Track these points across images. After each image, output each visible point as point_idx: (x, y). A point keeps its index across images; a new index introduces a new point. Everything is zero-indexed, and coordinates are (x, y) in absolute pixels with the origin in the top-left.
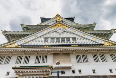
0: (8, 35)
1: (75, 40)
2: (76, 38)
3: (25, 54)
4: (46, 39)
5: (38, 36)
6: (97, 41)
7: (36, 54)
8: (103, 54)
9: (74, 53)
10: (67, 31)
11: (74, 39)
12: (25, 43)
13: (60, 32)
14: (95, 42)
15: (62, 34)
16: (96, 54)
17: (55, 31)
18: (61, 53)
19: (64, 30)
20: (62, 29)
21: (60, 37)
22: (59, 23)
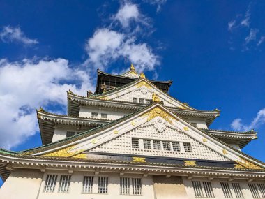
1: (190, 150)
4: (135, 141)
5: (120, 133)
6: (227, 155)
9: (190, 177)
10: (173, 127)
11: (187, 146)
13: (161, 129)
14: (224, 157)
15: (164, 133)
17: (149, 123)
19: (168, 124)
20: (163, 120)
21: (161, 138)
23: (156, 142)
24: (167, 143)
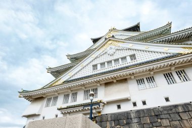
1: (135, 58)
2: (136, 55)
4: (95, 66)
5: (84, 65)
7: (83, 88)
8: (182, 69)
9: (132, 77)
11: (133, 57)
12: (71, 78)
13: (112, 53)
14: (167, 53)
15: (114, 55)
16: (169, 72)
17: (104, 52)
19: (117, 48)
20: (113, 47)
21: (112, 59)
22: (110, 40)
23: (109, 62)
24: (116, 60)
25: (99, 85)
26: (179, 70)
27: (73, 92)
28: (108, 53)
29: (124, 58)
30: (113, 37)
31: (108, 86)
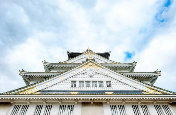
0: (26, 76)
1: (110, 86)
2: (112, 82)
3: (46, 103)
4: (74, 83)
5: (64, 79)
7: (60, 103)
8: (145, 104)
9: (108, 103)
10: (99, 72)
11: (109, 83)
12: (47, 88)
13: (91, 74)
14: (135, 88)
15: (93, 77)
16: (136, 105)
17: (84, 72)
18: (92, 102)
19: (96, 71)
21: (91, 80)
23: (88, 82)
25: (76, 103)
26: (143, 104)
27: (47, 105)
28: (88, 73)
29: (101, 82)
30: (94, 60)
31: (84, 106)
